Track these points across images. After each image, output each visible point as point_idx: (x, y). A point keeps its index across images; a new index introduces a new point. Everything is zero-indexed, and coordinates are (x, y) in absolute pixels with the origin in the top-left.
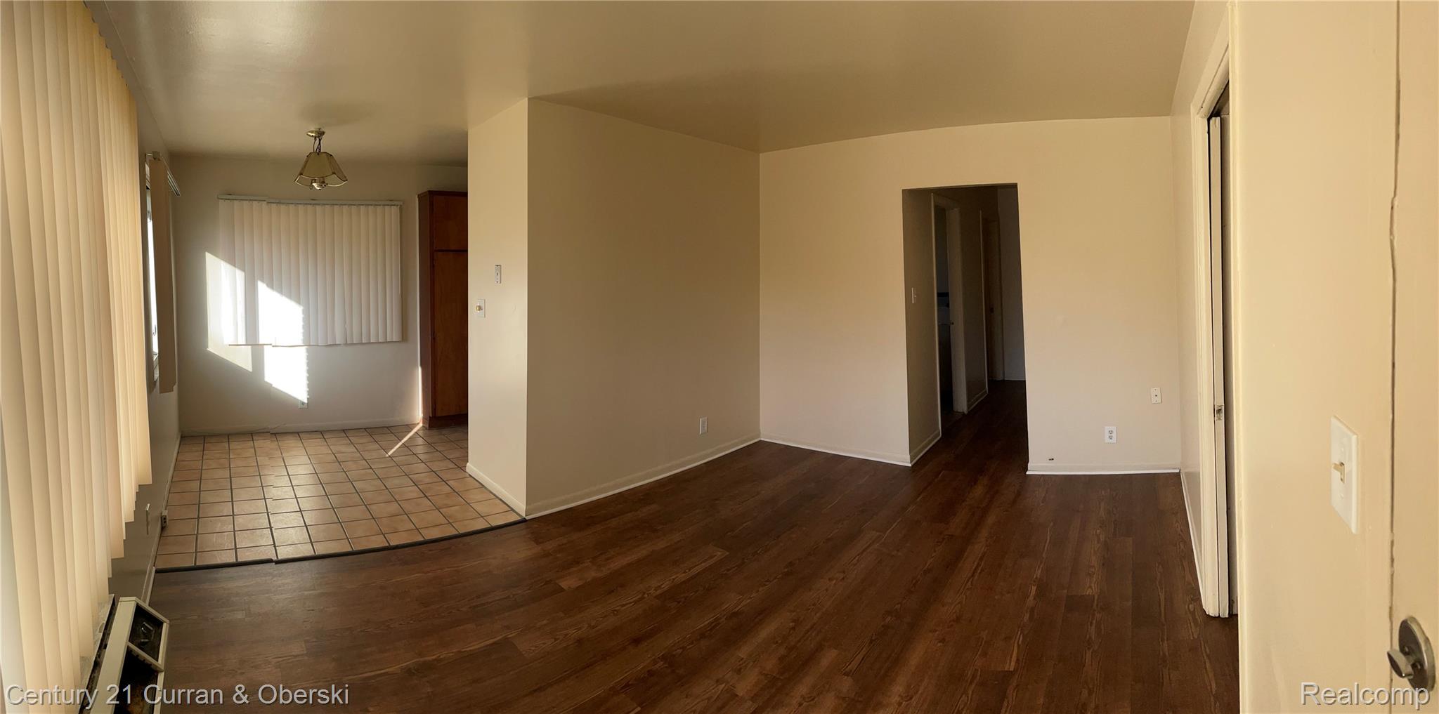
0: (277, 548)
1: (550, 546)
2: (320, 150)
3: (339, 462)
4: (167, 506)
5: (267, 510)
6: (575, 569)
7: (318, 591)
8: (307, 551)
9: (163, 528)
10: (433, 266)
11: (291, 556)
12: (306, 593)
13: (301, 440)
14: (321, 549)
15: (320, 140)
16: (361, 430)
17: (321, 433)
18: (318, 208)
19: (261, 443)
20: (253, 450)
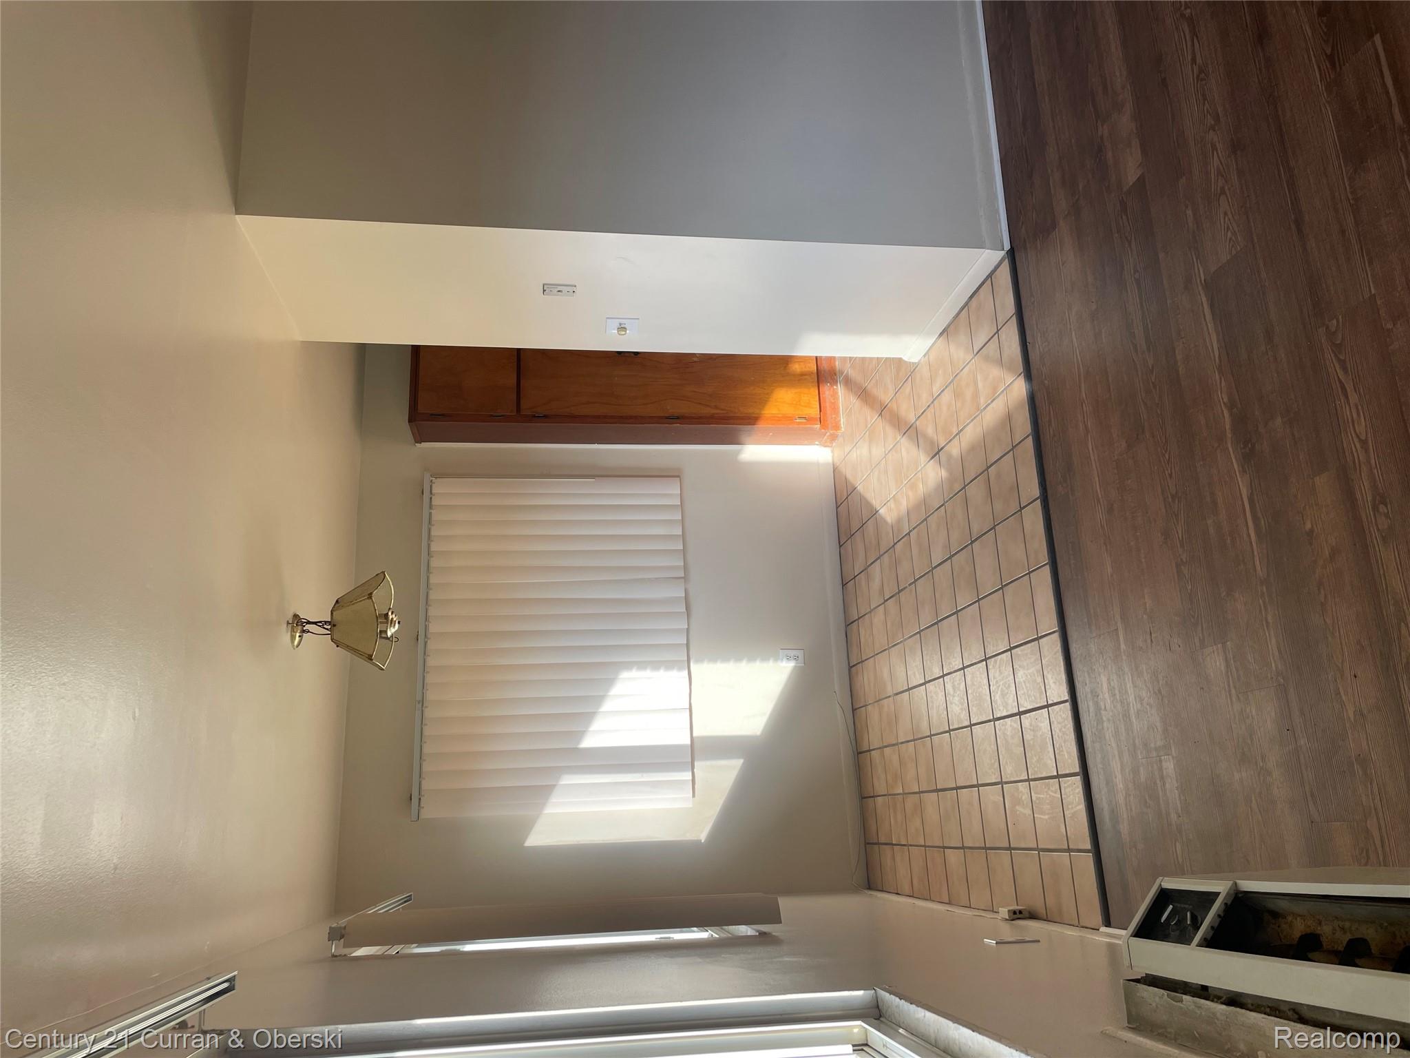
0: (1050, 702)
1: (1061, 203)
2: (326, 622)
3: (900, 591)
4: (993, 911)
5: (990, 721)
6: (1110, 154)
7: (1119, 624)
8: (1052, 646)
9: (1033, 916)
10: (545, 416)
11: (1063, 677)
12: (1123, 646)
13: (862, 662)
14: (1049, 622)
15: (309, 623)
16: (842, 551)
17: (849, 624)
18: (433, 628)
19: (873, 738)
20: (887, 750)
